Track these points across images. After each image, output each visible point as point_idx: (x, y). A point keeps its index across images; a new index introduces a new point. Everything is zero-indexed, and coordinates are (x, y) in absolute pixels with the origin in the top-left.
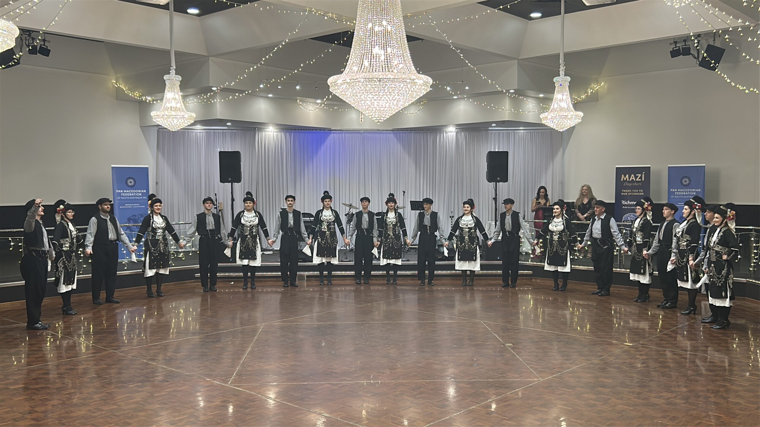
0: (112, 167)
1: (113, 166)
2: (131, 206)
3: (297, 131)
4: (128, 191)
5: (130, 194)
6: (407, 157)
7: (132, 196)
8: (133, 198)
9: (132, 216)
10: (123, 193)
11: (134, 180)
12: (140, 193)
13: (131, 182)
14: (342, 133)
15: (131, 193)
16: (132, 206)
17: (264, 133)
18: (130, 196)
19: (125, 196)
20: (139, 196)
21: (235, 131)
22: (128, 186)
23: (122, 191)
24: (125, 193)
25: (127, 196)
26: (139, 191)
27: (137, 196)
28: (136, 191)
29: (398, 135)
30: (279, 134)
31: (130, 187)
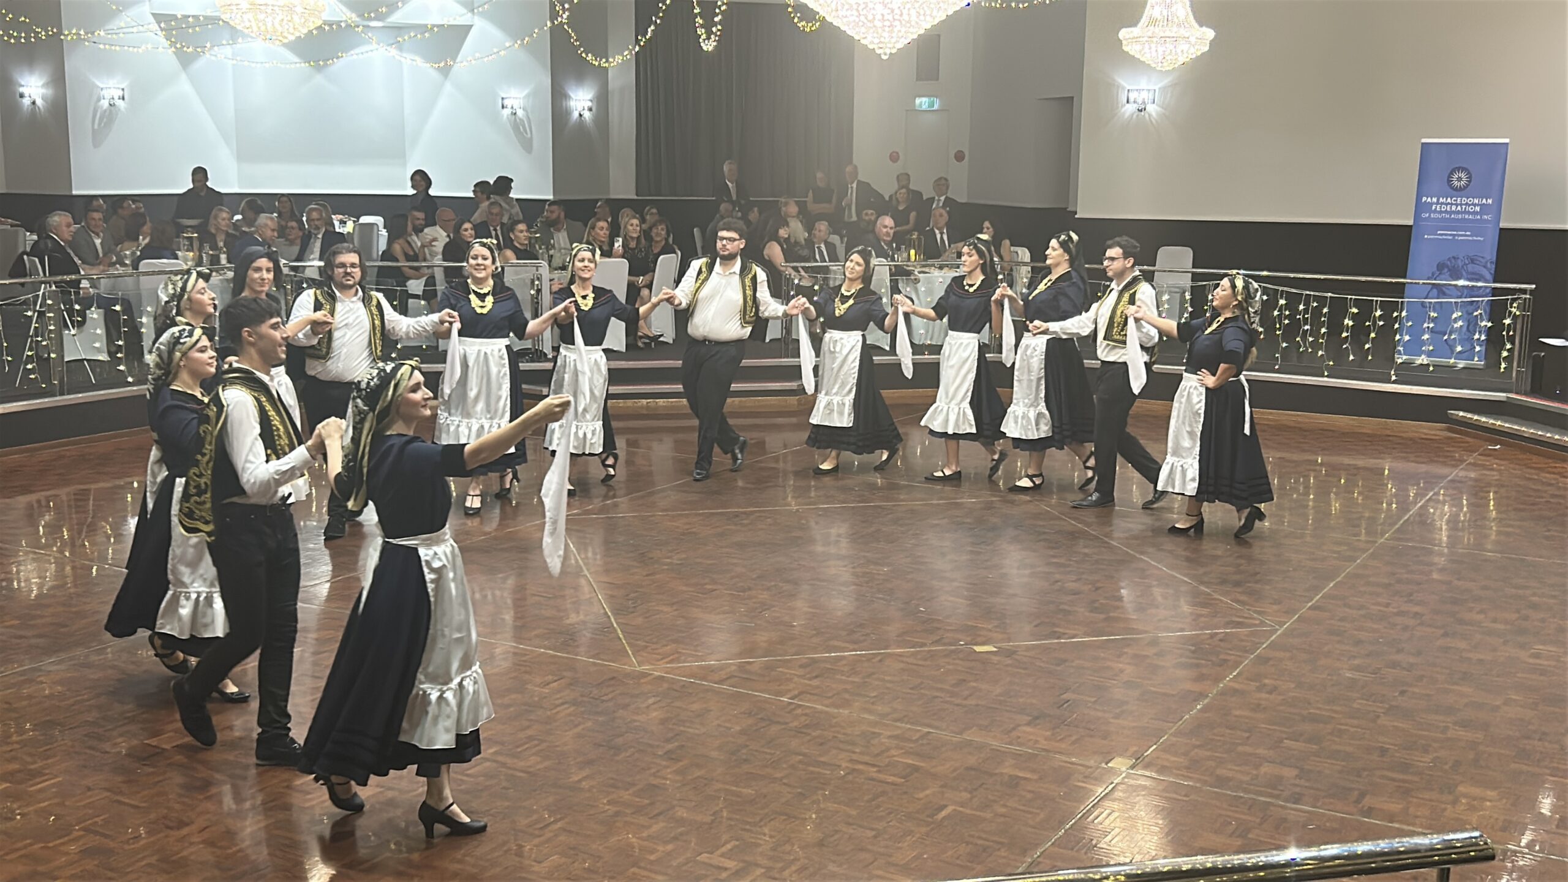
0: (1423, 144)
1: (1424, 140)
2: (1451, 235)
4: (1449, 200)
5: (1454, 208)
7: (1458, 212)
8: (1460, 216)
9: (1449, 259)
10: (1438, 203)
11: (1469, 173)
12: (1478, 205)
13: (1459, 179)
15: (1457, 205)
16: (1454, 235)
18: (1451, 212)
19: (1441, 212)
20: (1475, 213)
22: (1452, 188)
23: (1435, 200)
24: (1442, 203)
25: (1446, 212)
26: (1476, 201)
27: (1469, 213)
28: (1470, 200)
31: (1456, 189)
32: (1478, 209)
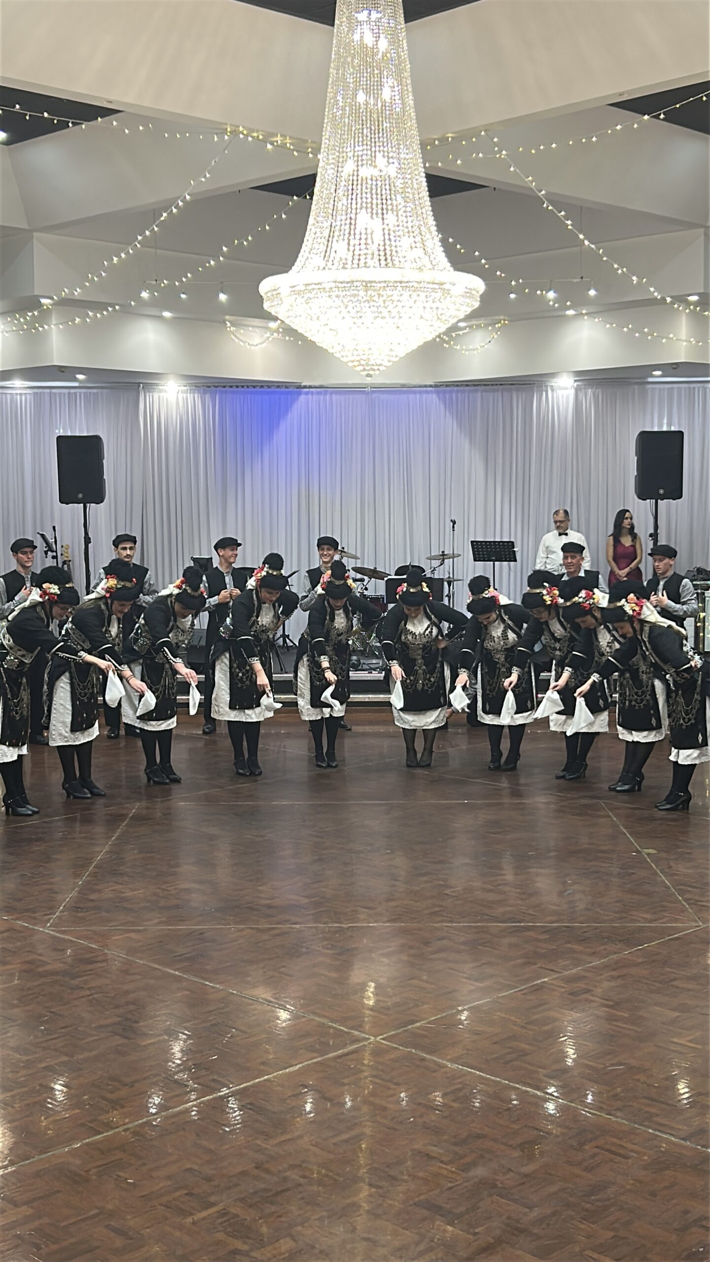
3: (228, 389)
6: (467, 445)
14: (326, 393)
17: (156, 395)
21: (95, 391)
29: (447, 396)
30: (190, 397)
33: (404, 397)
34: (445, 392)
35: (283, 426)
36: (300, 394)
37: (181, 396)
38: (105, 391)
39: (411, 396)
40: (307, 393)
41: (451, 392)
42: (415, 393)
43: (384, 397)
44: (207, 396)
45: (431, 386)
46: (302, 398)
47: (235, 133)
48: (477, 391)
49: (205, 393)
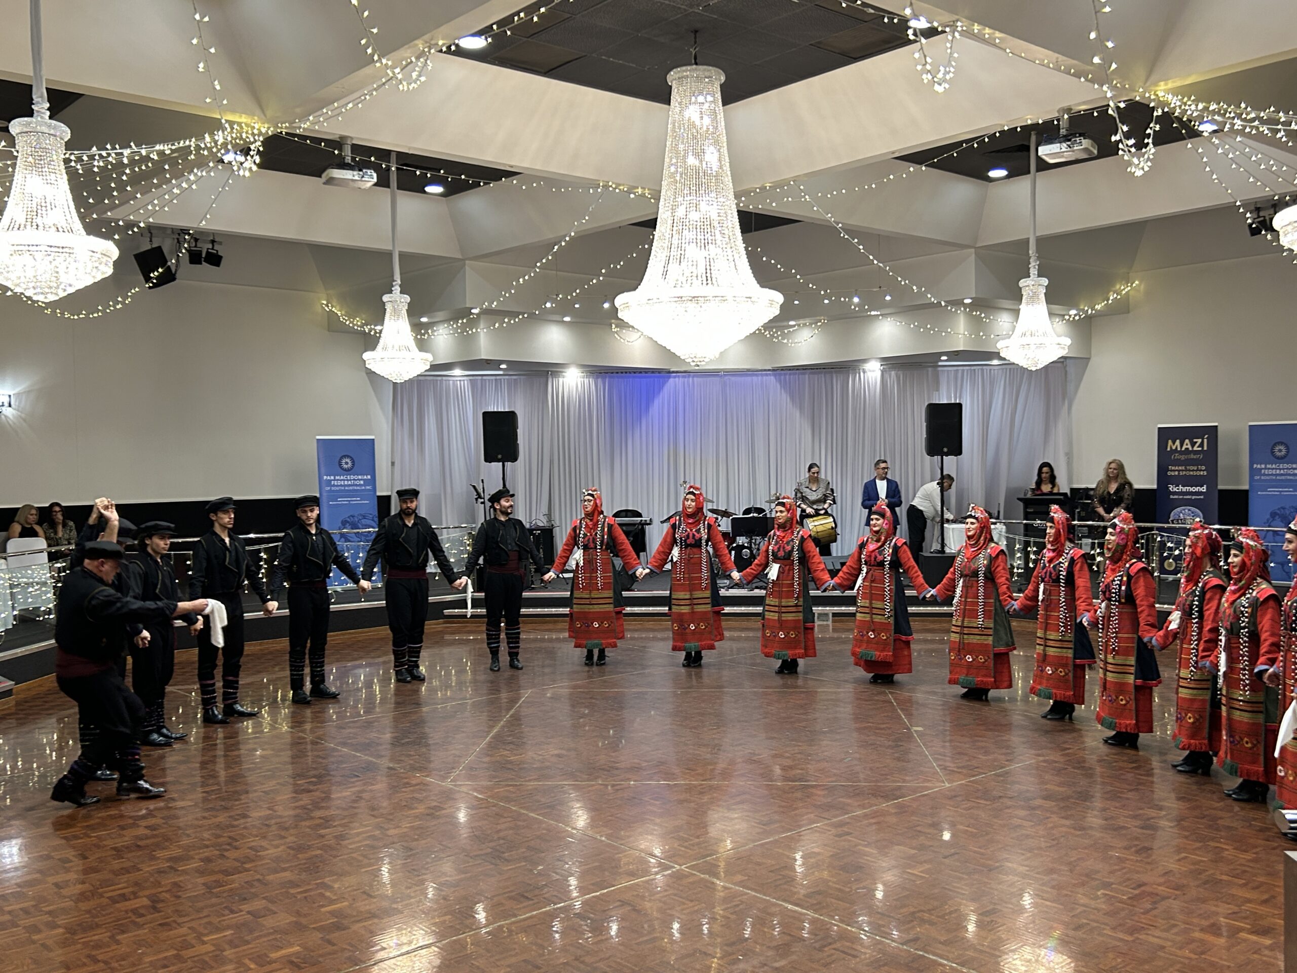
0: (318, 440)
1: (318, 437)
2: (347, 501)
3: (615, 375)
4: (342, 477)
5: (346, 482)
6: (798, 414)
7: (349, 485)
8: (351, 488)
9: (348, 517)
10: (334, 480)
11: (352, 459)
12: (361, 480)
13: (346, 463)
14: (689, 376)
15: (348, 480)
16: (349, 501)
17: (561, 380)
18: (345, 486)
19: (338, 486)
20: (360, 485)
21: (514, 377)
22: (343, 469)
23: (332, 478)
24: (338, 480)
25: (341, 485)
26: (360, 477)
27: (356, 485)
28: (356, 477)
29: (782, 377)
30: (586, 381)
31: (345, 470)
32: (362, 482)
33: (749, 379)
34: (780, 375)
35: (657, 403)
36: (669, 377)
37: (580, 380)
38: (522, 377)
39: (755, 378)
40: (675, 377)
41: (785, 374)
42: (756, 375)
43: (733, 378)
44: (600, 380)
45: (769, 370)
46: (671, 380)
47: (606, 187)
48: (804, 374)
49: (597, 378)
